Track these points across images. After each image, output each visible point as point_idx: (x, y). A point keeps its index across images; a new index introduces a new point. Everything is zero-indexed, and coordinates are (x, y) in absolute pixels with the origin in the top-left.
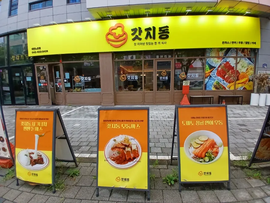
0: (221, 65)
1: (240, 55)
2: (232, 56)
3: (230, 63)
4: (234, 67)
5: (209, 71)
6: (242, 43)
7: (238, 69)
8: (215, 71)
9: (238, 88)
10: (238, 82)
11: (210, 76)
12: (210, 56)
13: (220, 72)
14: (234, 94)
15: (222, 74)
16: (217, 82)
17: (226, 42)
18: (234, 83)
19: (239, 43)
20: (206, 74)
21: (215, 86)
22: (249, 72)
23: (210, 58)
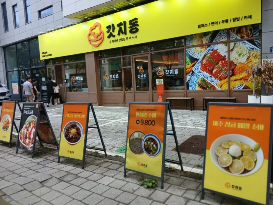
0: (205, 55)
1: (234, 39)
2: (221, 41)
3: (218, 51)
4: (225, 56)
5: (191, 65)
6: (227, 21)
7: (231, 59)
8: (198, 65)
9: (235, 87)
10: (234, 78)
11: (193, 72)
12: (191, 45)
13: (205, 65)
14: (229, 95)
15: (208, 68)
16: (202, 79)
17: (203, 25)
18: (227, 80)
19: (223, 22)
20: (186, 69)
21: (200, 84)
22: (251, 61)
23: (191, 47)
